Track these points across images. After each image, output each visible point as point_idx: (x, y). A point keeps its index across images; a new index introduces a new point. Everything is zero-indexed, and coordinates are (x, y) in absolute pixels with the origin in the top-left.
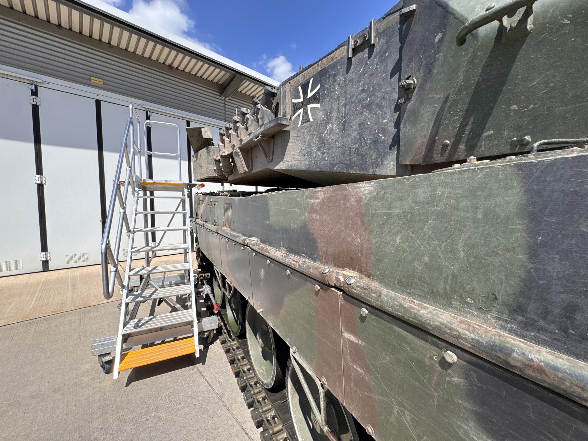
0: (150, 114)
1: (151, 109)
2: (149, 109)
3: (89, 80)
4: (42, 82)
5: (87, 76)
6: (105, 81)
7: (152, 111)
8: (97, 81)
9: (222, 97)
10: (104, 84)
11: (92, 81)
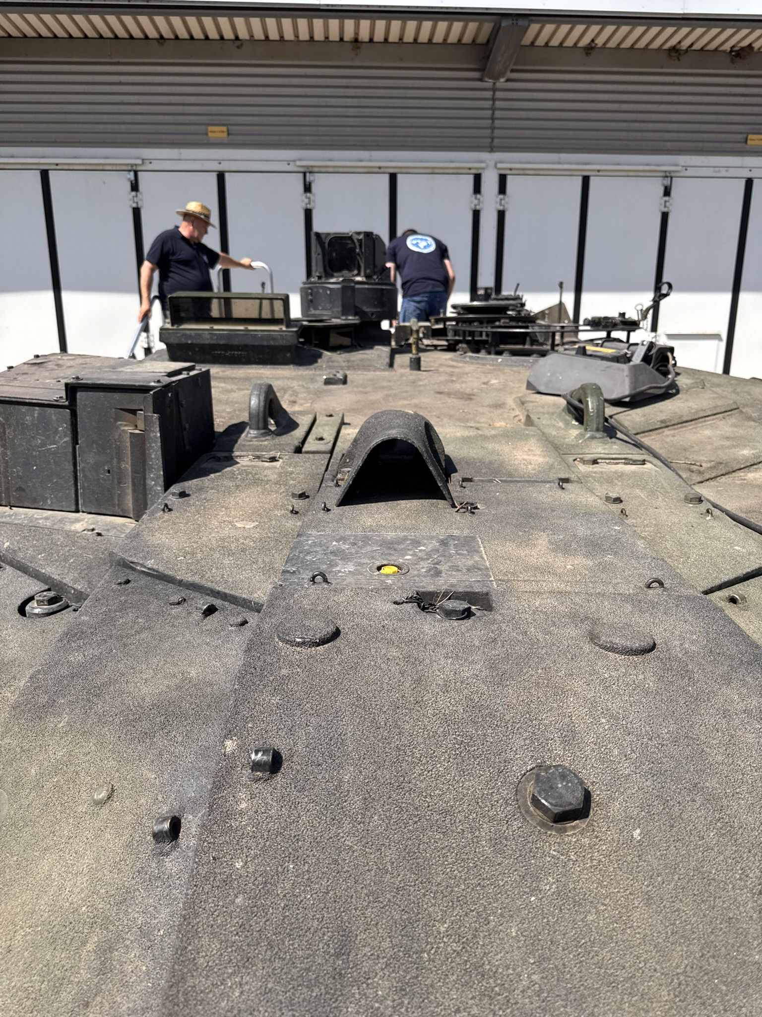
0: (312, 178)
1: (312, 167)
2: (308, 167)
3: (207, 134)
4: (143, 163)
5: (204, 127)
6: (231, 128)
7: (316, 170)
8: (217, 132)
9: (486, 79)
10: (229, 134)
11: (210, 135)
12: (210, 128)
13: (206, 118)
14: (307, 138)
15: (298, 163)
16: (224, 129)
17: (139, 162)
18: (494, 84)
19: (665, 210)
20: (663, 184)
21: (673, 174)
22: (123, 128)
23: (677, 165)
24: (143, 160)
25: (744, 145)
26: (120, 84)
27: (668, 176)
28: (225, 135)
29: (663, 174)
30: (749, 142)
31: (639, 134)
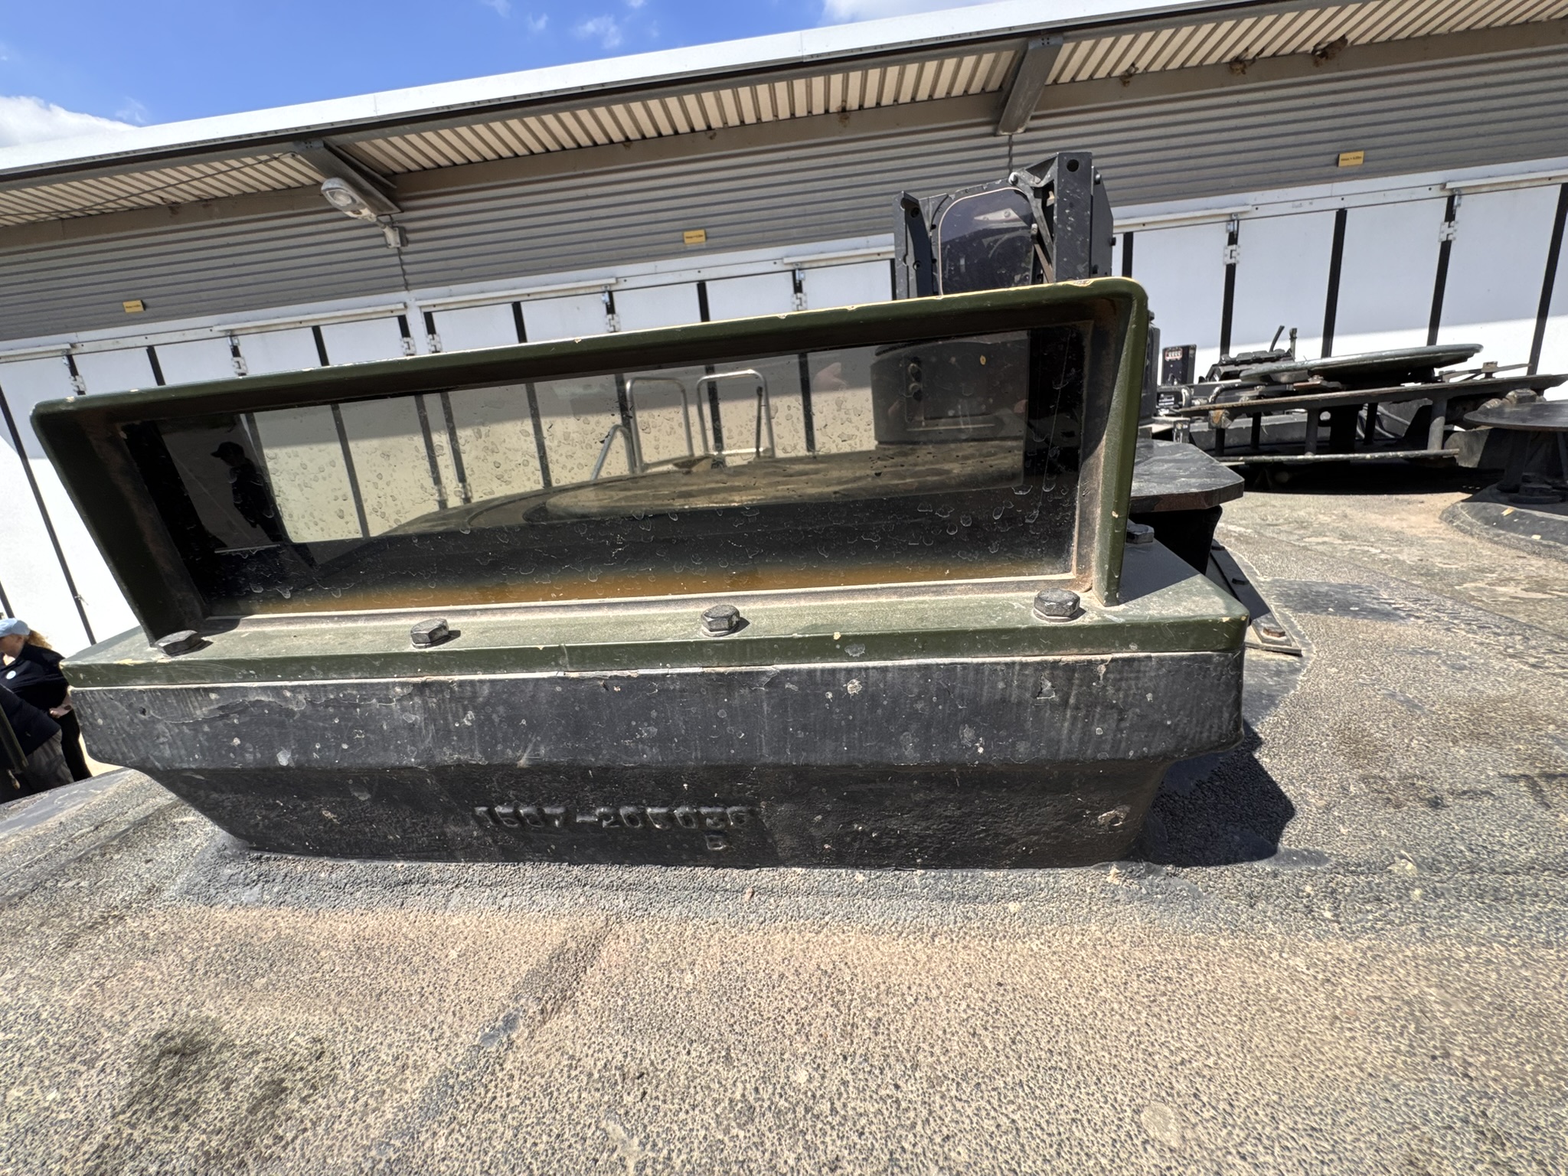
0: (802, 276)
1: (802, 262)
2: (796, 263)
3: (683, 241)
4: (617, 282)
5: (680, 233)
6: (708, 230)
7: (806, 266)
8: (695, 238)
9: (1001, 133)
10: (707, 238)
11: (687, 241)
12: (687, 234)
13: (681, 222)
14: (795, 230)
15: (786, 260)
16: (702, 232)
17: (613, 281)
18: (1010, 136)
19: (1232, 261)
20: (1227, 230)
21: (1240, 217)
22: (594, 245)
23: (1246, 205)
24: (617, 278)
25: (1334, 167)
26: (587, 197)
27: (1233, 219)
28: (703, 239)
29: (1228, 218)
30: (1341, 163)
31: (1195, 173)
